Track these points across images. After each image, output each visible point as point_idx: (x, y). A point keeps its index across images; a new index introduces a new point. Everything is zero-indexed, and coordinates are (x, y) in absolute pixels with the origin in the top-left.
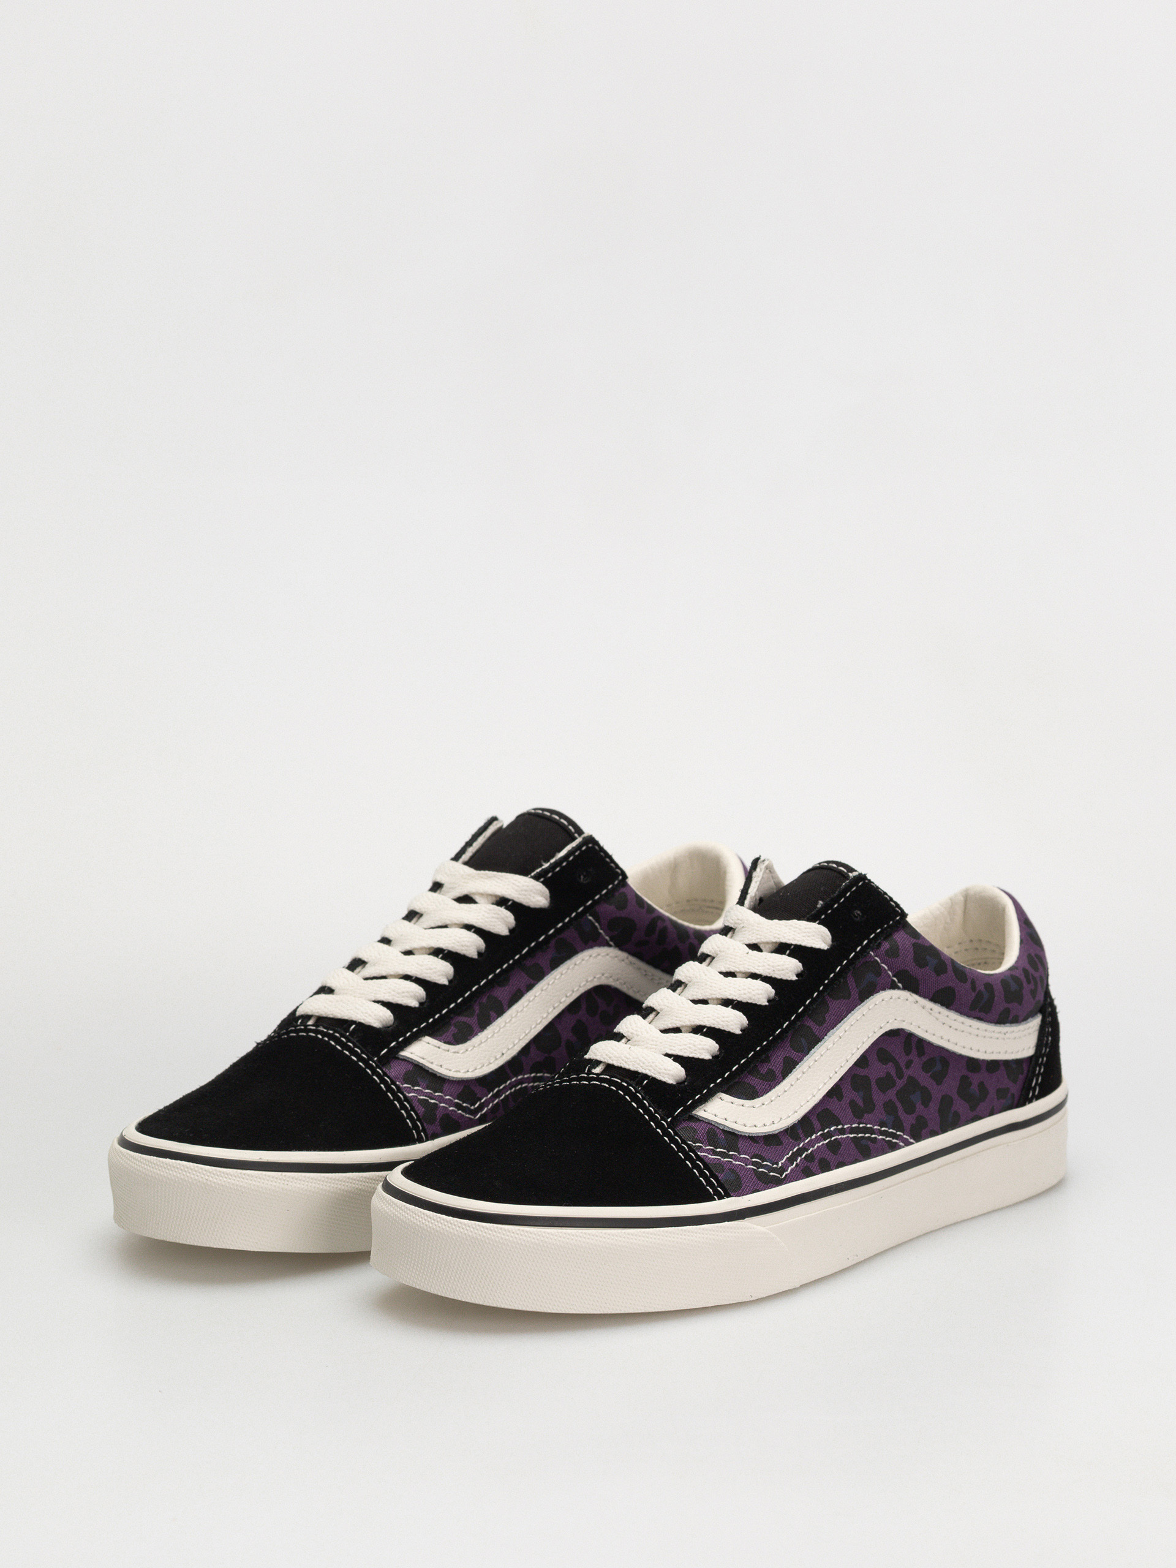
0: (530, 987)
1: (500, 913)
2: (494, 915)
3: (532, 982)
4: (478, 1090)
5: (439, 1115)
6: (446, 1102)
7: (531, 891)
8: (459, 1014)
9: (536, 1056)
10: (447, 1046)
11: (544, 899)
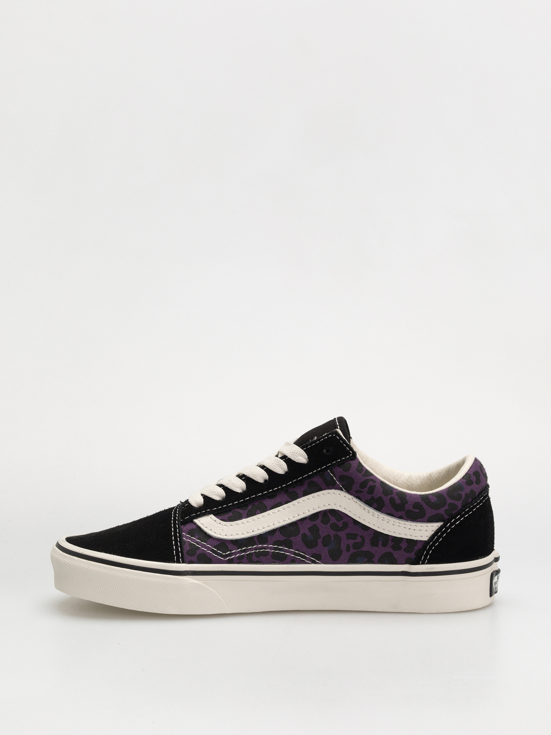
0: (287, 502)
1: (280, 462)
2: (276, 463)
3: (290, 500)
4: (230, 546)
5: (198, 552)
6: (206, 548)
7: (297, 453)
8: (238, 508)
9: (279, 537)
10: (221, 521)
11: (304, 459)
